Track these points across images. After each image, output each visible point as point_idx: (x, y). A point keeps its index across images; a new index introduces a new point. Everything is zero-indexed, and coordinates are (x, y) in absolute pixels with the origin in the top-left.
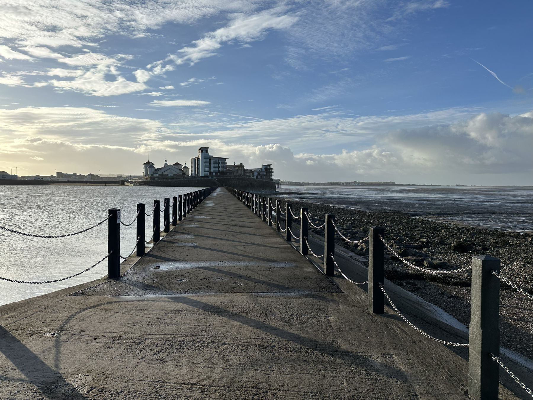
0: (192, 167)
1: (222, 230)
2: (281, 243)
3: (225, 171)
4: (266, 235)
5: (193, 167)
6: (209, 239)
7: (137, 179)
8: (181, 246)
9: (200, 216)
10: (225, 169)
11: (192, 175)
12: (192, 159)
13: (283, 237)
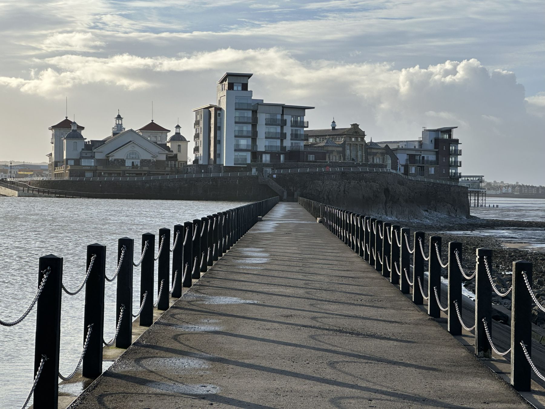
0: (197, 136)
1: (296, 345)
2: (494, 395)
3: (302, 149)
4: (441, 368)
5: (201, 136)
6: (253, 371)
7: (31, 175)
8: (169, 395)
9: (225, 295)
10: (302, 143)
11: (196, 161)
12: (197, 112)
13: (500, 375)
